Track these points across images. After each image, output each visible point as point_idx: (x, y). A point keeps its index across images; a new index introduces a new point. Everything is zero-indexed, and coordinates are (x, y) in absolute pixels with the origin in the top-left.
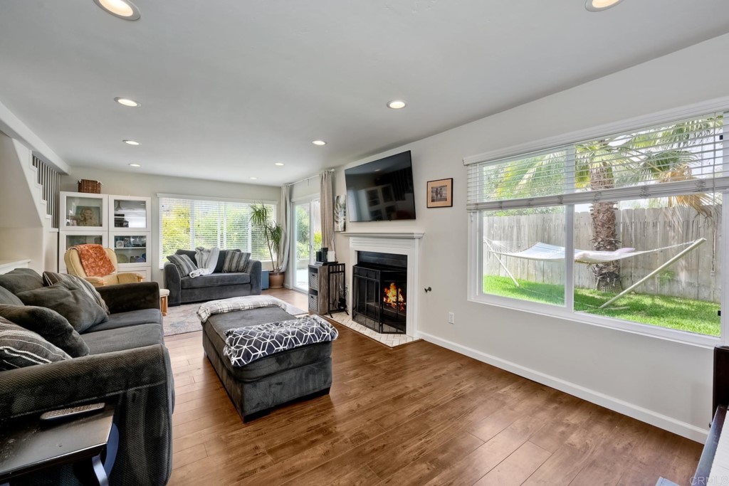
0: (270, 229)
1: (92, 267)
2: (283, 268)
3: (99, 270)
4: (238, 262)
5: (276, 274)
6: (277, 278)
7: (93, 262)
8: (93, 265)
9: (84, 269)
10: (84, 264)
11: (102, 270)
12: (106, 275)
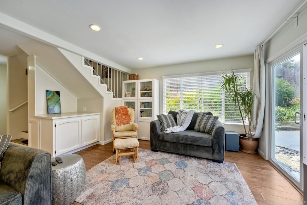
0: (240, 95)
1: (120, 119)
2: (256, 134)
3: (123, 121)
4: (206, 124)
5: (248, 139)
6: (250, 143)
7: (121, 116)
8: (120, 118)
9: (116, 120)
10: (116, 117)
11: (124, 121)
12: (126, 124)
